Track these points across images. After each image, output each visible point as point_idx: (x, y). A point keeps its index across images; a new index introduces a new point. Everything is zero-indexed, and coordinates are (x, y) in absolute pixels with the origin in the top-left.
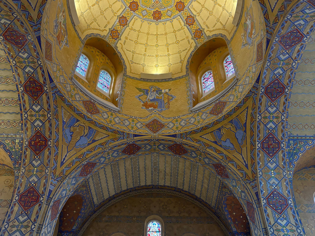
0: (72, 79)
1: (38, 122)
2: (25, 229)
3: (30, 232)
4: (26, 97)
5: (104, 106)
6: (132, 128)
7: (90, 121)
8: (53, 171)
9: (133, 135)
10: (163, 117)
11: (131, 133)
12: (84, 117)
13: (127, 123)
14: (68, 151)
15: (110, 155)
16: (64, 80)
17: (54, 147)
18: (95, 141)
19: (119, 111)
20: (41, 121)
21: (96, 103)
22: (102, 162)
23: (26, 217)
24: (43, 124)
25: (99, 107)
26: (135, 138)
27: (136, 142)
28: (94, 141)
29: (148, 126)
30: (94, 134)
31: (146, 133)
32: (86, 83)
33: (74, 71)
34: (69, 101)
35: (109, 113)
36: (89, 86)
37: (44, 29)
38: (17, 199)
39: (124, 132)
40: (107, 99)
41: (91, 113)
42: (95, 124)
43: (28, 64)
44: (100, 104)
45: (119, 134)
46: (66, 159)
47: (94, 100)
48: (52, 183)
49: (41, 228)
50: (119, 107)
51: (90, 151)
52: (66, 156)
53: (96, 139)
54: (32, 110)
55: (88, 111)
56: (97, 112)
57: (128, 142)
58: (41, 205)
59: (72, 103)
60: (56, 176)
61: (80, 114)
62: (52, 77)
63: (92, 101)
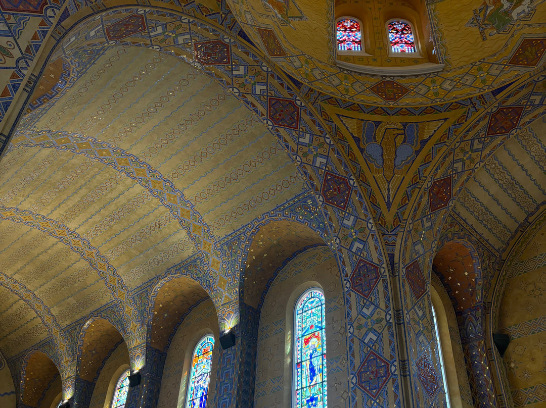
0: (335, 65)
1: (319, 160)
2: (379, 325)
3: (387, 326)
4: (283, 132)
5: (413, 75)
6: (484, 81)
7: (399, 112)
8: (380, 222)
9: (491, 93)
10: (539, 26)
11: (485, 92)
12: (384, 112)
13: (470, 80)
14: (387, 182)
15: (468, 152)
16: (322, 73)
17: (361, 185)
18: (426, 141)
19: (443, 69)
20: (321, 156)
21: (396, 79)
22: (460, 170)
23: (373, 306)
24: (327, 157)
25: (404, 82)
26: (498, 96)
27: (504, 103)
28: (424, 143)
29: (515, 61)
30: (418, 132)
31: (517, 75)
32: (367, 58)
33: (335, 50)
34: (345, 101)
35: (428, 82)
36: (375, 60)
37: (243, 12)
38: (349, 287)
39: (472, 98)
40: (416, 61)
41: (394, 99)
42: (409, 112)
43: (252, 82)
44: (403, 77)
45: (463, 107)
46: (391, 193)
47: (389, 77)
48: (387, 242)
49: (402, 315)
50: (441, 61)
51: (426, 163)
52: (389, 189)
53: (426, 137)
54: (302, 146)
55: (388, 99)
56: (404, 91)
57: (487, 112)
58: (385, 280)
59: (353, 101)
60: (390, 228)
61: (375, 111)
62: (298, 79)
63: (388, 79)
